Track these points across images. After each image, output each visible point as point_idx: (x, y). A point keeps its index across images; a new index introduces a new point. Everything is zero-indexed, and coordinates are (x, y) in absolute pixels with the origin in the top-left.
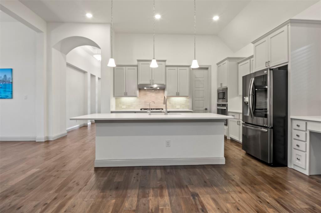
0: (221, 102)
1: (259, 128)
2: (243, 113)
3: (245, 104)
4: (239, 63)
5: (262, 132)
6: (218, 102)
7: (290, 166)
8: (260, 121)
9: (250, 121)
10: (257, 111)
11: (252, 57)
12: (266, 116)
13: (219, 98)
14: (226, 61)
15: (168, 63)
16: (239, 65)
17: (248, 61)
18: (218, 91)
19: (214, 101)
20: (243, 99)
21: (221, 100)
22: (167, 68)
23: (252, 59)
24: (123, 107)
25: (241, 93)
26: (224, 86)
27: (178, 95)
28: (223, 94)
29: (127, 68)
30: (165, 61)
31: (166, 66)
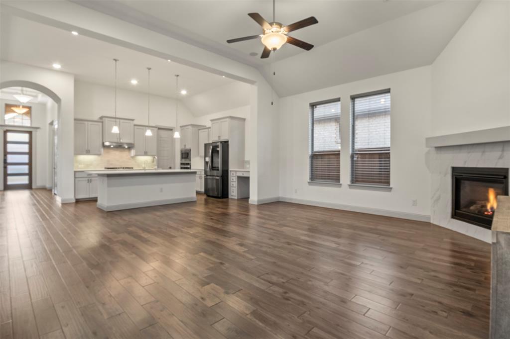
0: (184, 161)
1: (215, 177)
2: (205, 170)
3: (206, 163)
4: (199, 130)
5: (217, 179)
6: (181, 161)
7: (230, 197)
8: (215, 173)
9: (209, 174)
10: (213, 168)
11: (210, 128)
12: (218, 170)
13: (182, 158)
14: (189, 127)
15: (136, 122)
16: (200, 131)
17: (207, 130)
18: (181, 151)
19: (178, 160)
20: (205, 160)
21: (184, 160)
22: (136, 127)
23: (209, 129)
24: (80, 166)
25: (203, 154)
26: (188, 147)
27: (146, 154)
28: (186, 155)
29: (90, 123)
30: (133, 120)
31: (135, 125)
